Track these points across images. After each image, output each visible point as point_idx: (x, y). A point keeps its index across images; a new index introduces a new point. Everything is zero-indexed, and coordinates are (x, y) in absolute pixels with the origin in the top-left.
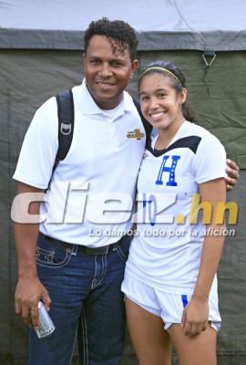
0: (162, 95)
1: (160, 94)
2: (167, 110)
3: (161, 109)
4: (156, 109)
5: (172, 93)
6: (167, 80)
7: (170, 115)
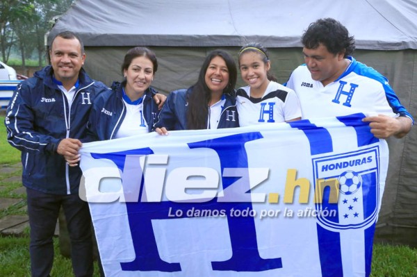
0: (256, 66)
1: (255, 65)
2: (259, 76)
3: (255, 76)
4: (253, 76)
5: (262, 64)
6: (259, 56)
7: (261, 79)
